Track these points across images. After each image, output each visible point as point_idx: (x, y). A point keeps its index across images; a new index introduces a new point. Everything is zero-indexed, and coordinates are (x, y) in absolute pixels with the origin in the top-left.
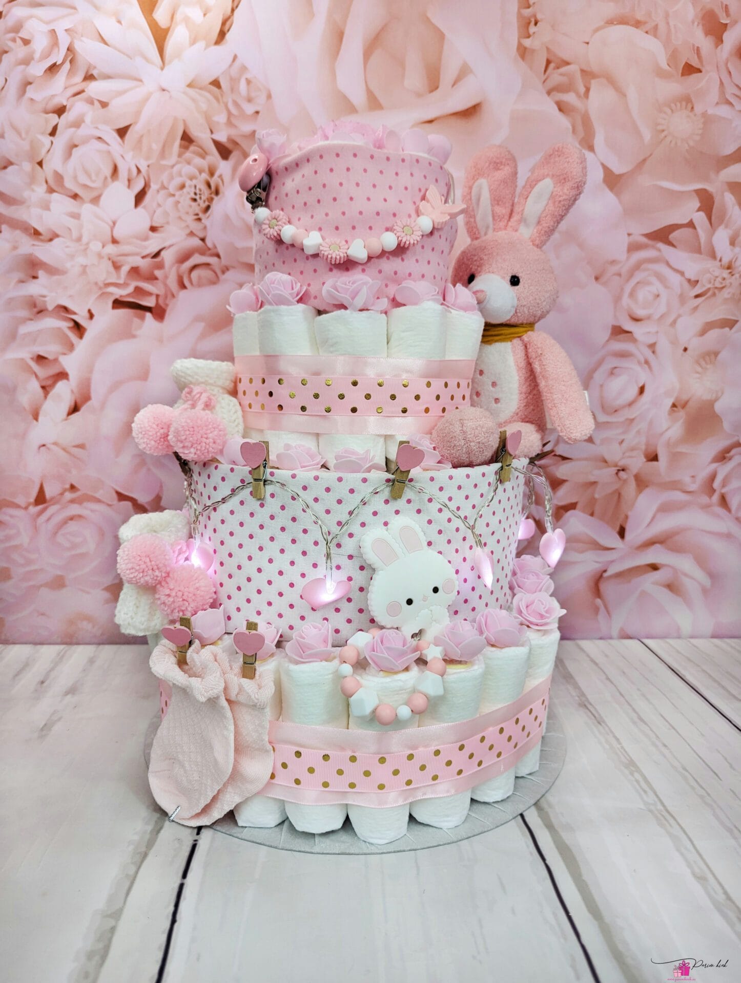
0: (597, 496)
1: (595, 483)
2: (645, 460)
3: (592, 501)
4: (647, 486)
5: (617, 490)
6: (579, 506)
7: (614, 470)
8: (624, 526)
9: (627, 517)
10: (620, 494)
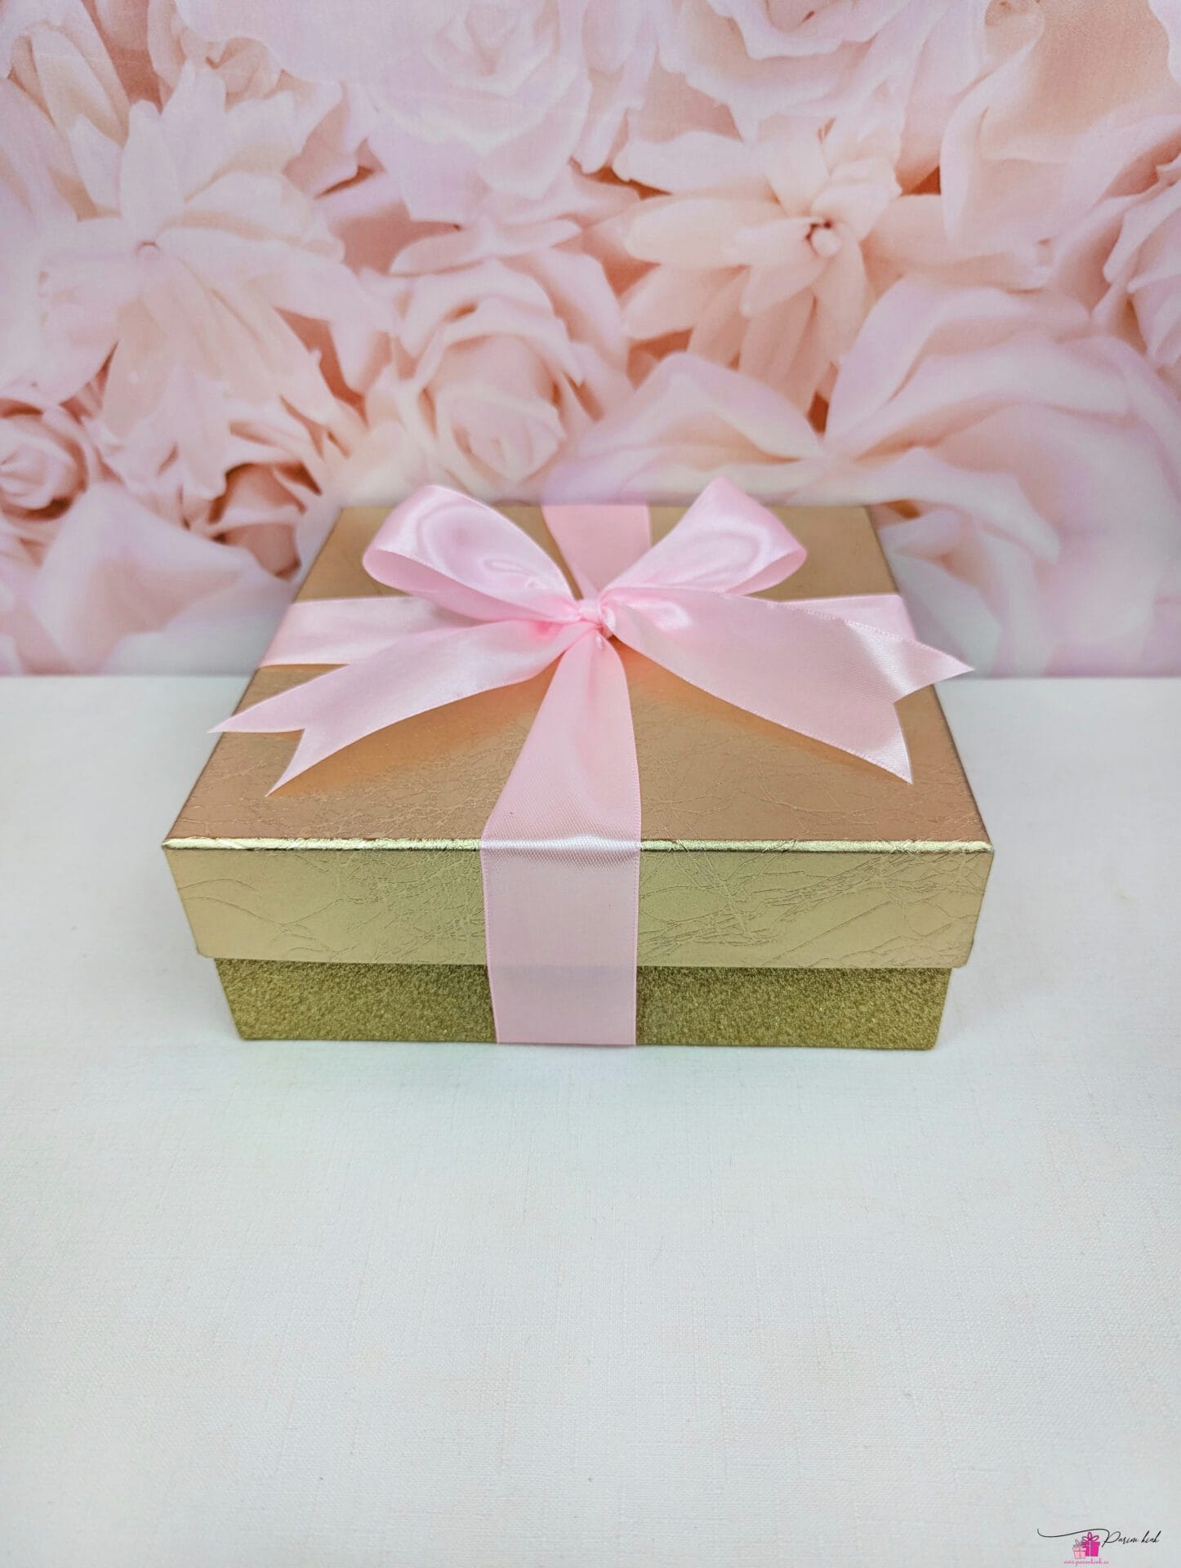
0: (746, 309)
1: (740, 269)
2: (898, 190)
3: (736, 323)
4: (900, 276)
5: (808, 289)
6: (694, 341)
7: (802, 225)
8: (824, 395)
9: (833, 371)
10: (815, 302)
